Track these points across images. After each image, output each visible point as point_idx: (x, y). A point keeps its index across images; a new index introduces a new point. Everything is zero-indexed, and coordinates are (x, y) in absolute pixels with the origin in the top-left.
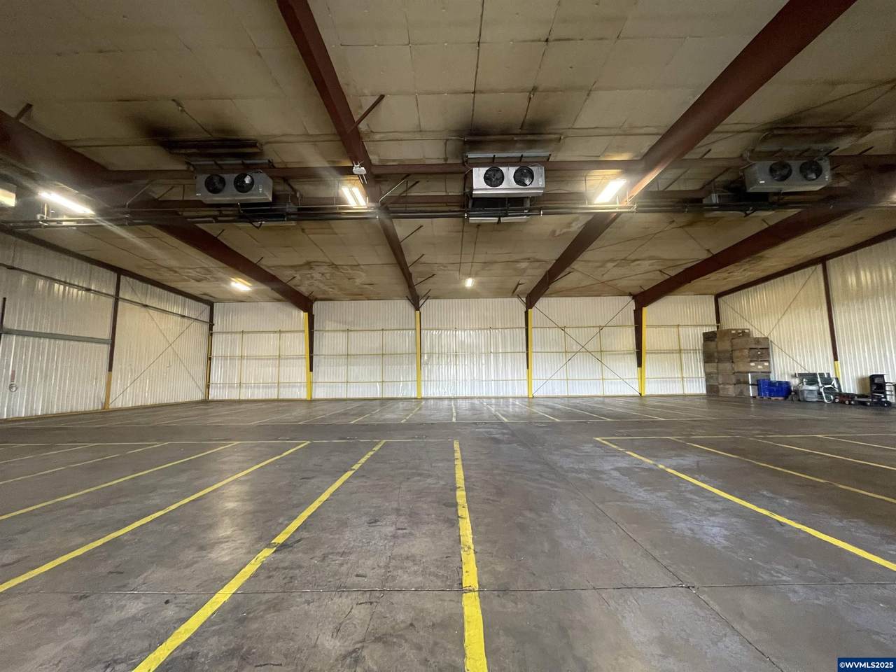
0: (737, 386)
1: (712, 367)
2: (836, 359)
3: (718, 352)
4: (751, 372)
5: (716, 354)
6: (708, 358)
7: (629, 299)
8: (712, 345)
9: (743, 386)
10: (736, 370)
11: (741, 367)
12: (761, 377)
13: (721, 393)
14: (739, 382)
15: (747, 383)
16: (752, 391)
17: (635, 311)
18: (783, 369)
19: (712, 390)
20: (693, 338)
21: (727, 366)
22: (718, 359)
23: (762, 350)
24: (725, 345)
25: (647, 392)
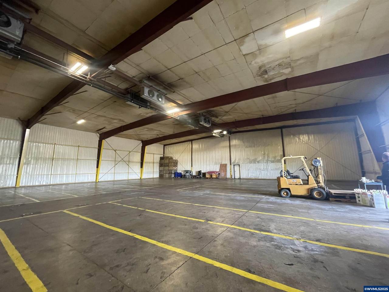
0: (169, 174)
1: (162, 168)
2: (192, 166)
3: (165, 164)
4: (174, 170)
5: (164, 164)
6: (161, 165)
7: (140, 142)
8: (163, 161)
9: (171, 174)
10: (169, 169)
11: (171, 168)
12: (175, 171)
13: (164, 177)
14: (169, 173)
15: (172, 173)
16: (173, 176)
17: (142, 147)
18: (180, 169)
19: (161, 176)
20: (157, 158)
21: (167, 168)
22: (164, 166)
23: (176, 163)
24: (167, 161)
25: (143, 177)
